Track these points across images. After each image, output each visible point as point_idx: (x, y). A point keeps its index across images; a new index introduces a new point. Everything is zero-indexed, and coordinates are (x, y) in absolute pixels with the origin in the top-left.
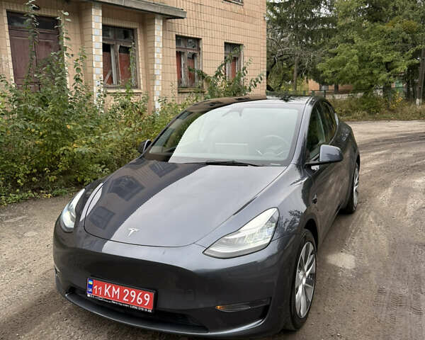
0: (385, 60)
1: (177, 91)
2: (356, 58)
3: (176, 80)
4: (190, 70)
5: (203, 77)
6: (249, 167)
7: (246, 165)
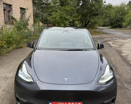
0: (67, 18)
1: (4, 23)
2: (59, 16)
3: (4, 19)
4: (8, 16)
5: (13, 19)
6: (83, 51)
7: (82, 50)
